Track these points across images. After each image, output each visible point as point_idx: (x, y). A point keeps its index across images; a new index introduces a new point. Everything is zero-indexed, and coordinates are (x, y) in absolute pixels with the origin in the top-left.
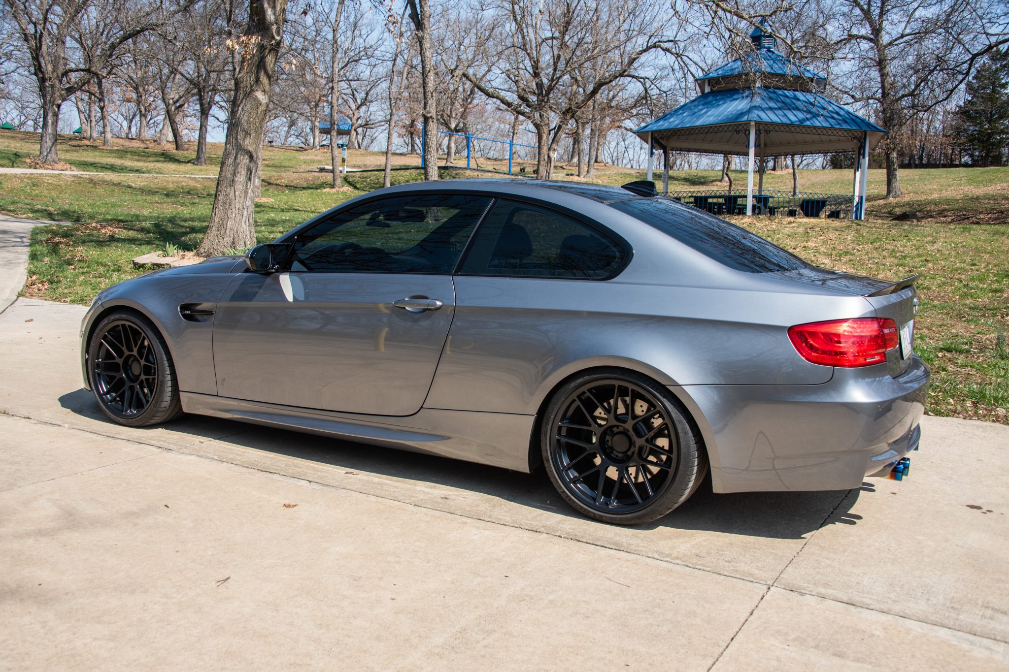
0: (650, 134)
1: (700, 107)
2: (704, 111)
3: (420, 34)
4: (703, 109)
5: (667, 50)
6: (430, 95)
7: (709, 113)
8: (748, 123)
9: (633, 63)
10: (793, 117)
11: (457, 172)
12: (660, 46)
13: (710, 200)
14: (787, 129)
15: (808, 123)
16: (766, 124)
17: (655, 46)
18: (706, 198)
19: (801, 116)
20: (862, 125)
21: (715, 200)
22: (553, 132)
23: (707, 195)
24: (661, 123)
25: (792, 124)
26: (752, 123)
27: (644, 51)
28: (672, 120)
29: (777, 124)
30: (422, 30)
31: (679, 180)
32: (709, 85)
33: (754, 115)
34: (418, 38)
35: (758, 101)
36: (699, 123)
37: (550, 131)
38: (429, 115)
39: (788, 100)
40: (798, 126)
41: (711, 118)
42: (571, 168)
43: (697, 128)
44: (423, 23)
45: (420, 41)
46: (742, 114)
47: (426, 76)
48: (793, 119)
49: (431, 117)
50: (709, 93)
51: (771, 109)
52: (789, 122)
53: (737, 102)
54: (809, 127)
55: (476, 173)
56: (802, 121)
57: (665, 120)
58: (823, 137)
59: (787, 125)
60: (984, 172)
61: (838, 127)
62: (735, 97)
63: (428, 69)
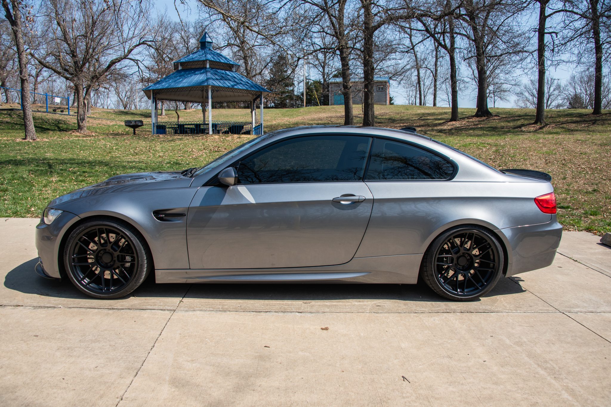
0: (152, 91)
1: (178, 78)
2: (181, 80)
3: (15, 28)
4: (180, 79)
5: (150, 46)
6: (24, 66)
7: (184, 81)
8: (207, 86)
9: (131, 52)
10: (228, 84)
11: (19, 112)
12: (146, 44)
13: (186, 126)
14: (226, 90)
15: (236, 87)
16: (216, 87)
17: (143, 43)
18: (183, 125)
19: (232, 83)
20: (260, 88)
21: (189, 126)
22: (85, 89)
23: (184, 123)
24: (157, 86)
25: (229, 87)
26: (210, 86)
27: (138, 45)
28: (163, 84)
29: (221, 87)
30: (16, 26)
31: (138, 115)
32: (181, 66)
33: (211, 82)
34: (14, 30)
35: (209, 75)
36: (180, 85)
37: (84, 88)
38: (25, 78)
39: (223, 75)
40: (231, 88)
41: (186, 84)
42: (74, 109)
43: (178, 88)
44: (17, 22)
45: (15, 33)
46: (203, 82)
47: (21, 54)
48: (229, 85)
49: (26, 79)
50: (181, 70)
51: (217, 79)
52: (227, 86)
53: (198, 76)
54: (236, 89)
55: (44, 114)
56: (233, 86)
57: (159, 84)
58: (235, 93)
59: (226, 88)
60: (287, 111)
61: (250, 89)
62: (196, 73)
63: (22, 50)
